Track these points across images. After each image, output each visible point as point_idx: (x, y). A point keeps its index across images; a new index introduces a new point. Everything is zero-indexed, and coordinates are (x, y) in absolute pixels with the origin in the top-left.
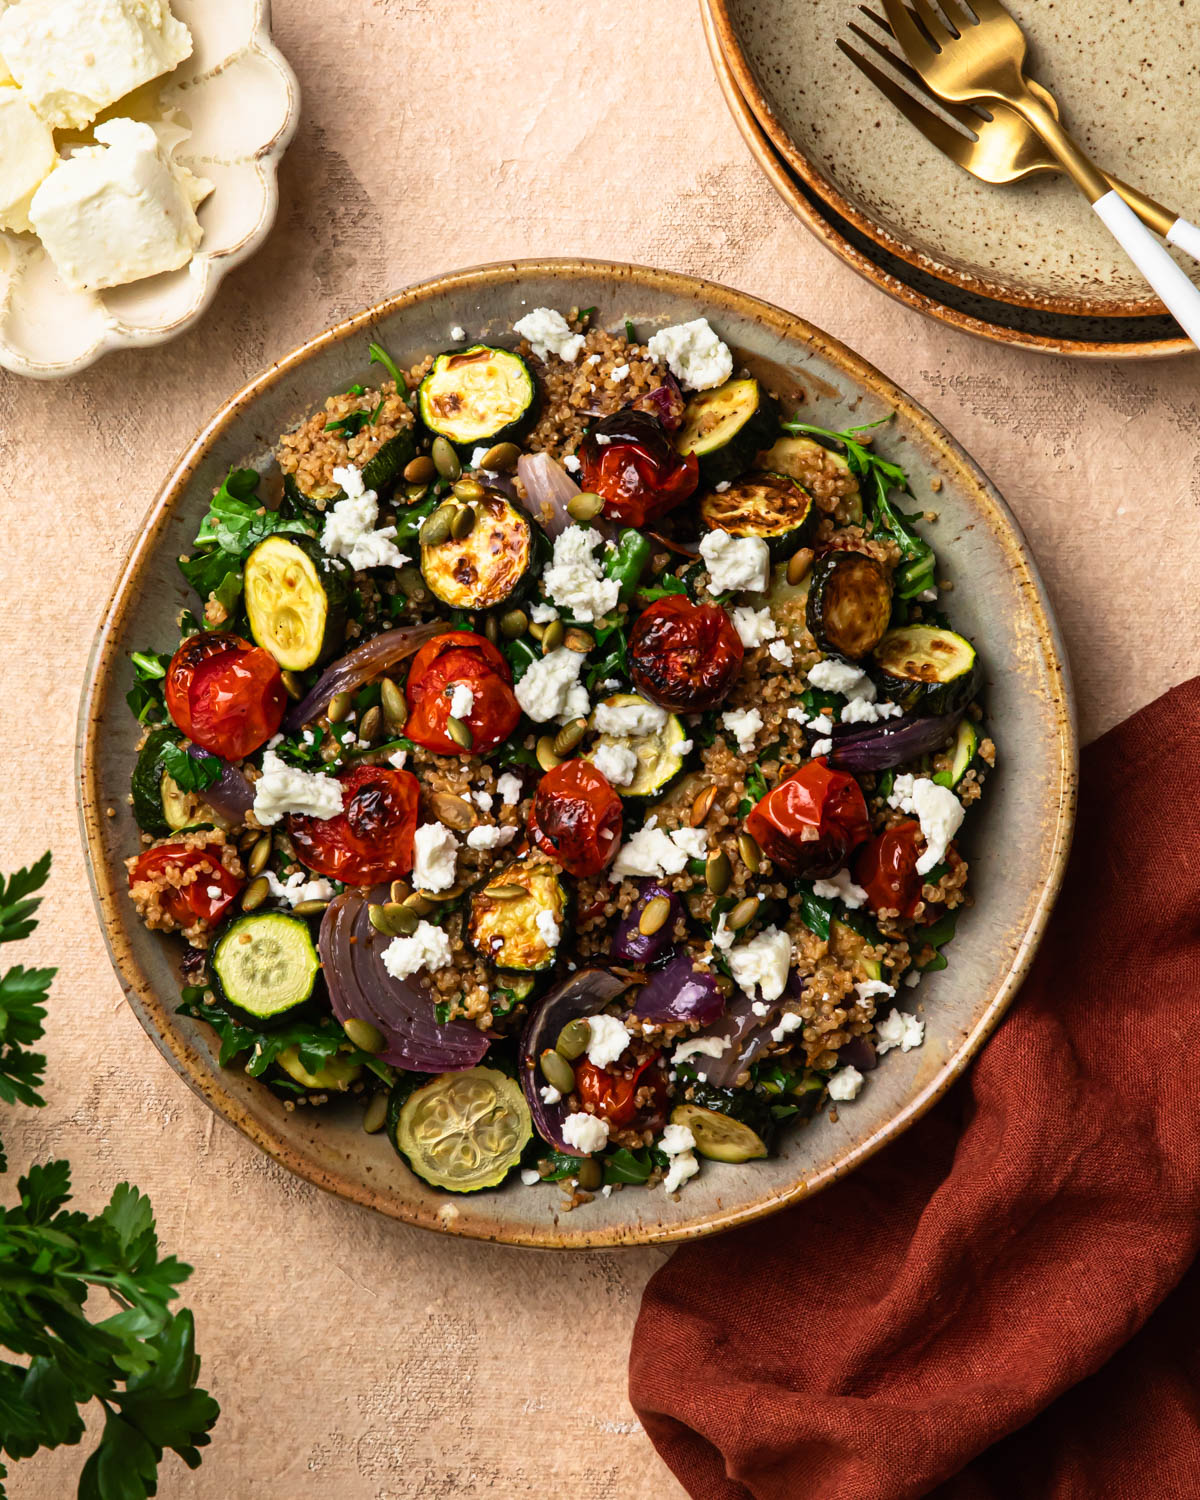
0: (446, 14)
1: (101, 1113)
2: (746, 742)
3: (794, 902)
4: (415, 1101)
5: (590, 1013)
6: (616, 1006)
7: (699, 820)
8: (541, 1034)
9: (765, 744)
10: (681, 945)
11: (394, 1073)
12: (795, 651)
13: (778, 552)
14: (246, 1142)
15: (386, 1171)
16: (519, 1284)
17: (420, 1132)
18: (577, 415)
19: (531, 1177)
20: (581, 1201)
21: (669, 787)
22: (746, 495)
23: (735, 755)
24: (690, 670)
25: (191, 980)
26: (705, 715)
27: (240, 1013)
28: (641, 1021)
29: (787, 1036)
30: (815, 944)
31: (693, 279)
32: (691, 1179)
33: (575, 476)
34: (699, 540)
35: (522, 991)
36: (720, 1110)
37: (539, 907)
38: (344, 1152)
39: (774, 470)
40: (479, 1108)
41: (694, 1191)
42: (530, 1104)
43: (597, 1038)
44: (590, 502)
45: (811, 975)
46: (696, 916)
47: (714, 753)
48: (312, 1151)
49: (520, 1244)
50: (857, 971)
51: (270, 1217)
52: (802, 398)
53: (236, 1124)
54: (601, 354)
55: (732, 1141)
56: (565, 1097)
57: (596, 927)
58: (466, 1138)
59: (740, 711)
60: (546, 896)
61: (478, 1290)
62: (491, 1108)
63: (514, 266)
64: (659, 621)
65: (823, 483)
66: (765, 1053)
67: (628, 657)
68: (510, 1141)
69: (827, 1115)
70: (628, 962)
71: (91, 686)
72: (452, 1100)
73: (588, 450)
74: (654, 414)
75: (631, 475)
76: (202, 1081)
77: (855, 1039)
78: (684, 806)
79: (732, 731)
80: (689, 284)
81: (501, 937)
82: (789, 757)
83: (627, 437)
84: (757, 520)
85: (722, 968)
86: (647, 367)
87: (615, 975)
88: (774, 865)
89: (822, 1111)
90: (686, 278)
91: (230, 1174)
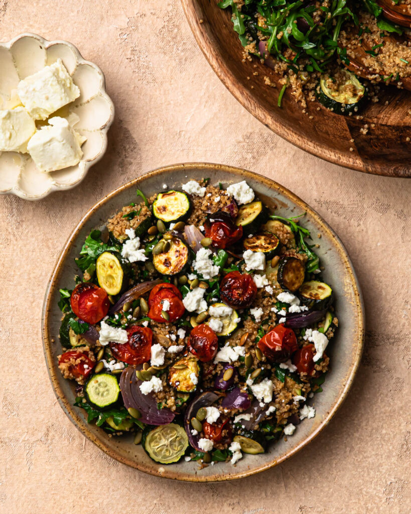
0: (162, 83)
1: (49, 438)
2: (258, 319)
3: (273, 370)
4: (151, 434)
5: (207, 406)
6: (216, 404)
7: (243, 344)
8: (191, 413)
9: (264, 319)
10: (237, 384)
11: (144, 425)
12: (274, 289)
13: (268, 257)
14: (96, 447)
15: (141, 457)
16: (184, 494)
17: (152, 444)
18: (204, 213)
19: (188, 459)
20: (204, 467)
21: (233, 333)
22: (258, 239)
23: (254, 323)
24: (240, 295)
25: (78, 395)
26: (245, 310)
27: (94, 406)
28: (224, 409)
29: (271, 413)
30: (280, 383)
31: (241, 169)
32: (240, 460)
33: (203, 232)
34: (243, 253)
35: (185, 399)
36: (249, 437)
37: (191, 372)
38: (128, 451)
39: (267, 231)
40: (171, 437)
41: (241, 464)
42: (188, 435)
43: (209, 414)
44: (208, 241)
45: (279, 394)
46: (241, 375)
47: (248, 322)
48: (117, 450)
49: (184, 481)
50: (293, 392)
51: (104, 472)
52: (276, 208)
53: (93, 441)
54: (211, 193)
55: (253, 448)
56: (199, 433)
57: (209, 378)
58: (167, 446)
59: (256, 308)
60: (193, 368)
61: (171, 495)
62: (175, 436)
63: (183, 165)
64: (230, 279)
65: (283, 235)
66: (264, 419)
67: (220, 291)
68: (181, 447)
69: (284, 439)
70: (220, 389)
71: (47, 300)
72: (163, 434)
73: (207, 224)
74: (228, 212)
75: (221, 232)
76: (82, 427)
77: (292, 414)
78: (238, 339)
79: (253, 315)
80: (239, 171)
81: (179, 381)
82: (272, 323)
83: (220, 220)
84: (261, 247)
85: (250, 391)
86: (226, 198)
87: (215, 393)
88: (267, 358)
89: (282, 438)
90: (239, 169)
91: (91, 458)
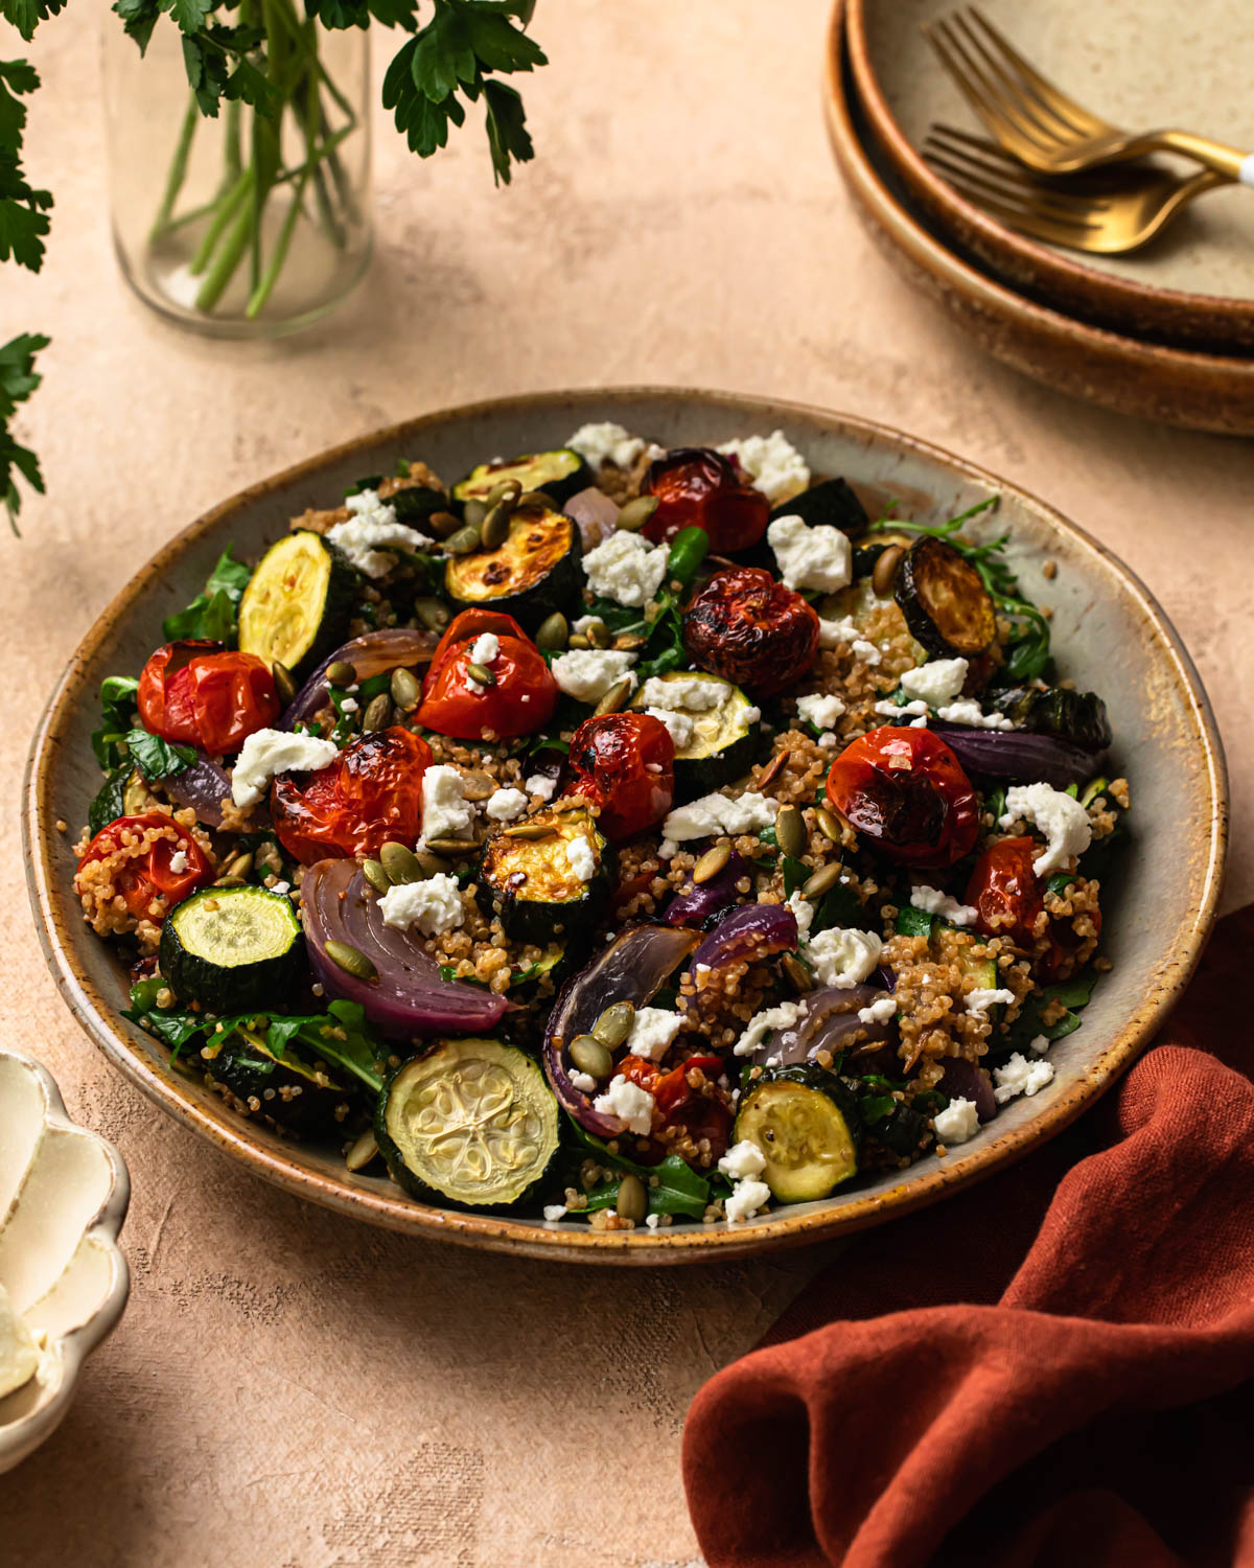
4: (410, 1080)
9: (848, 737)
12: (883, 652)
16: (540, 1415)
17: (417, 1122)
19: (555, 1211)
20: (619, 1228)
24: (756, 614)
29: (878, 1025)
35: (549, 962)
40: (491, 1103)
43: (641, 1028)
44: (642, 503)
58: (474, 1140)
59: (818, 695)
61: (487, 1418)
62: (506, 1104)
68: (529, 1155)
71: (52, 708)
72: (457, 1086)
81: (523, 873)
